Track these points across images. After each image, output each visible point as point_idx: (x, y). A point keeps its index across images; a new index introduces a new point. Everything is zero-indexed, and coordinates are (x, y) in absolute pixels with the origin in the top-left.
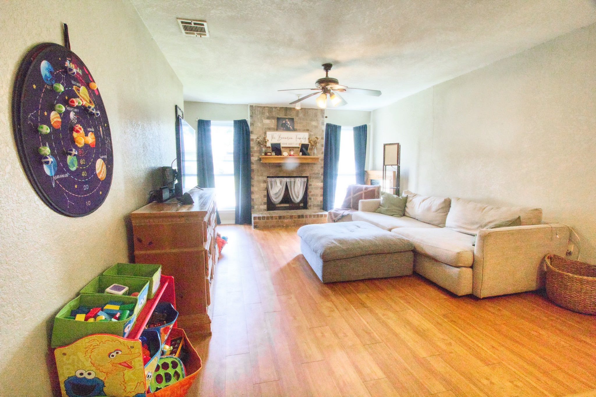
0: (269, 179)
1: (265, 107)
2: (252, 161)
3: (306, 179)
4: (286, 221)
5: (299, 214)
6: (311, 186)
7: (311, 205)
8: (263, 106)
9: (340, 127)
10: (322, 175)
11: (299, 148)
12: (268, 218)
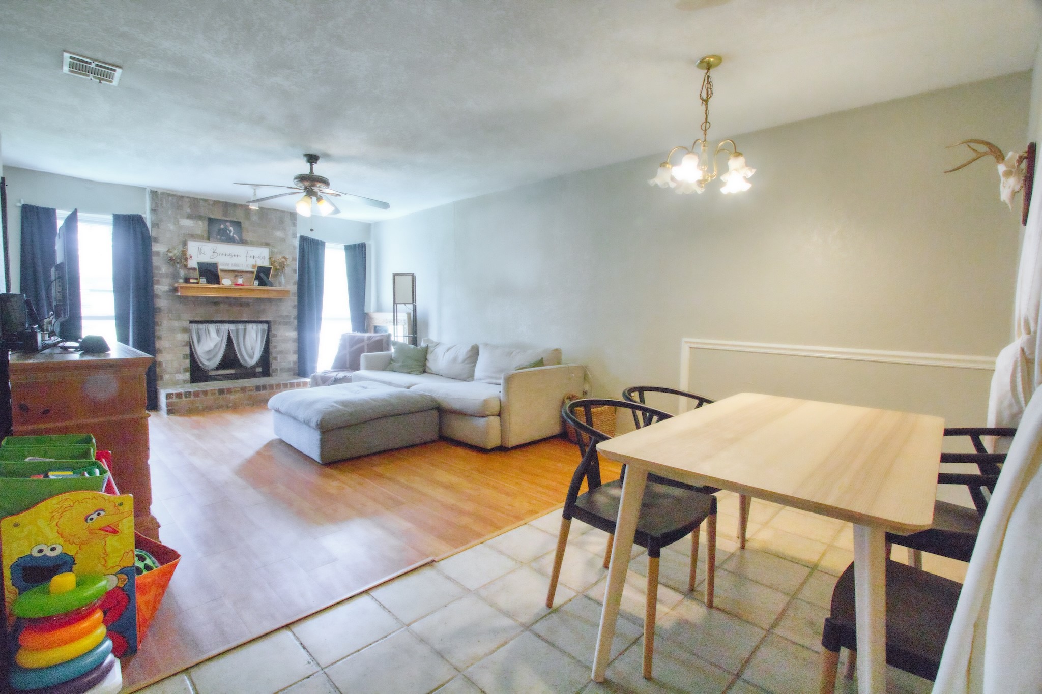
0: (194, 326)
1: (182, 197)
2: (157, 293)
3: (265, 326)
4: (232, 397)
5: (259, 384)
6: (276, 336)
7: (277, 369)
8: (180, 194)
9: (323, 244)
10: (294, 318)
11: (252, 272)
12: (196, 394)
